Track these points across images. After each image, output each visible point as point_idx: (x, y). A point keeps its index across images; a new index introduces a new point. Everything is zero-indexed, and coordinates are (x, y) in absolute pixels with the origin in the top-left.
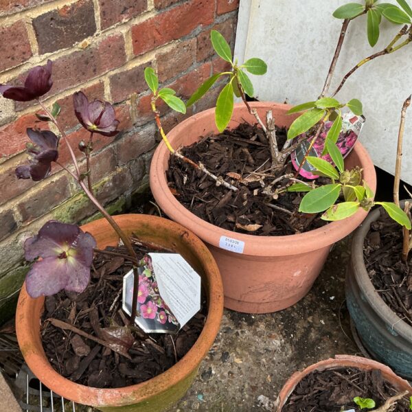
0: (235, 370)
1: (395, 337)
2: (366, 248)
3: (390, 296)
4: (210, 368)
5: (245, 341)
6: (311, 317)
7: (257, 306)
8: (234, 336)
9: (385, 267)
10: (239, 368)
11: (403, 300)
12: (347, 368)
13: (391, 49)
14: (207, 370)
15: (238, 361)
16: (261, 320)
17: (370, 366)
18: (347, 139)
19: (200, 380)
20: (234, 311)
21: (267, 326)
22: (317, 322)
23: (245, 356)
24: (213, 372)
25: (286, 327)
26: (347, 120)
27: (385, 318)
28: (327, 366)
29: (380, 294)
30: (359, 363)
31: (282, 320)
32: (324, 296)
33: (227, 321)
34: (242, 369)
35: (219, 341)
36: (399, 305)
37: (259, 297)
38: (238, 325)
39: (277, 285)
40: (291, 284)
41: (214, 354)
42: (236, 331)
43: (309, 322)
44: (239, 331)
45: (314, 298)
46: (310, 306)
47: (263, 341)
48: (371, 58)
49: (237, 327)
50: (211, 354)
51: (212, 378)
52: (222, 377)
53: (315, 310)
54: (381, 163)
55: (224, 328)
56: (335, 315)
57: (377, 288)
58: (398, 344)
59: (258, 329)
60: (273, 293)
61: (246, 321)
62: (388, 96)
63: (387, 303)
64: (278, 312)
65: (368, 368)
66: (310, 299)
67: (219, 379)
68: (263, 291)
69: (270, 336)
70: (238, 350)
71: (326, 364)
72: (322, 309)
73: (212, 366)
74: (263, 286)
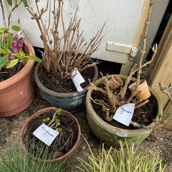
0: (15, 136)
1: (54, 98)
2: (39, 75)
3: (49, 86)
4: (5, 140)
5: (16, 125)
6: (38, 107)
7: (15, 111)
8: (11, 125)
9: (45, 78)
10: (16, 134)
11: (52, 85)
12: (42, 114)
13: (17, 5)
14: (4, 141)
15: (15, 132)
16: (20, 116)
17: (49, 109)
18: (21, 41)
19: (3, 145)
20: (9, 117)
21: (23, 116)
22: (40, 107)
23: (17, 129)
24: (7, 140)
25: (30, 113)
26: (19, 34)
27: (48, 93)
28: (36, 116)
29: (46, 87)
30: (46, 110)
31: (27, 112)
32: (40, 98)
33: (7, 121)
34: (17, 134)
35: (6, 129)
36: (52, 88)
37: (13, 107)
38: (12, 121)
39: (16, 100)
40: (22, 98)
41: (5, 134)
42: (12, 123)
43: (37, 108)
44: (13, 123)
45: (37, 100)
46: (36, 103)
47: (22, 122)
48: (13, 10)
49: (11, 122)
50: (4, 135)
51: (7, 142)
52: (11, 140)
53: (38, 104)
54: (40, 46)
55: (7, 124)
56: (45, 102)
57: (44, 85)
58: (57, 100)
59: (20, 119)
60: (17, 104)
61: (14, 118)
62: (29, 22)
63: (49, 88)
64: (25, 110)
65: (49, 111)
66: (36, 101)
67: (10, 141)
68: (13, 104)
69: (25, 119)
70: (14, 129)
71: (35, 115)
72: (41, 102)
73: (6, 139)
74: (11, 102)
